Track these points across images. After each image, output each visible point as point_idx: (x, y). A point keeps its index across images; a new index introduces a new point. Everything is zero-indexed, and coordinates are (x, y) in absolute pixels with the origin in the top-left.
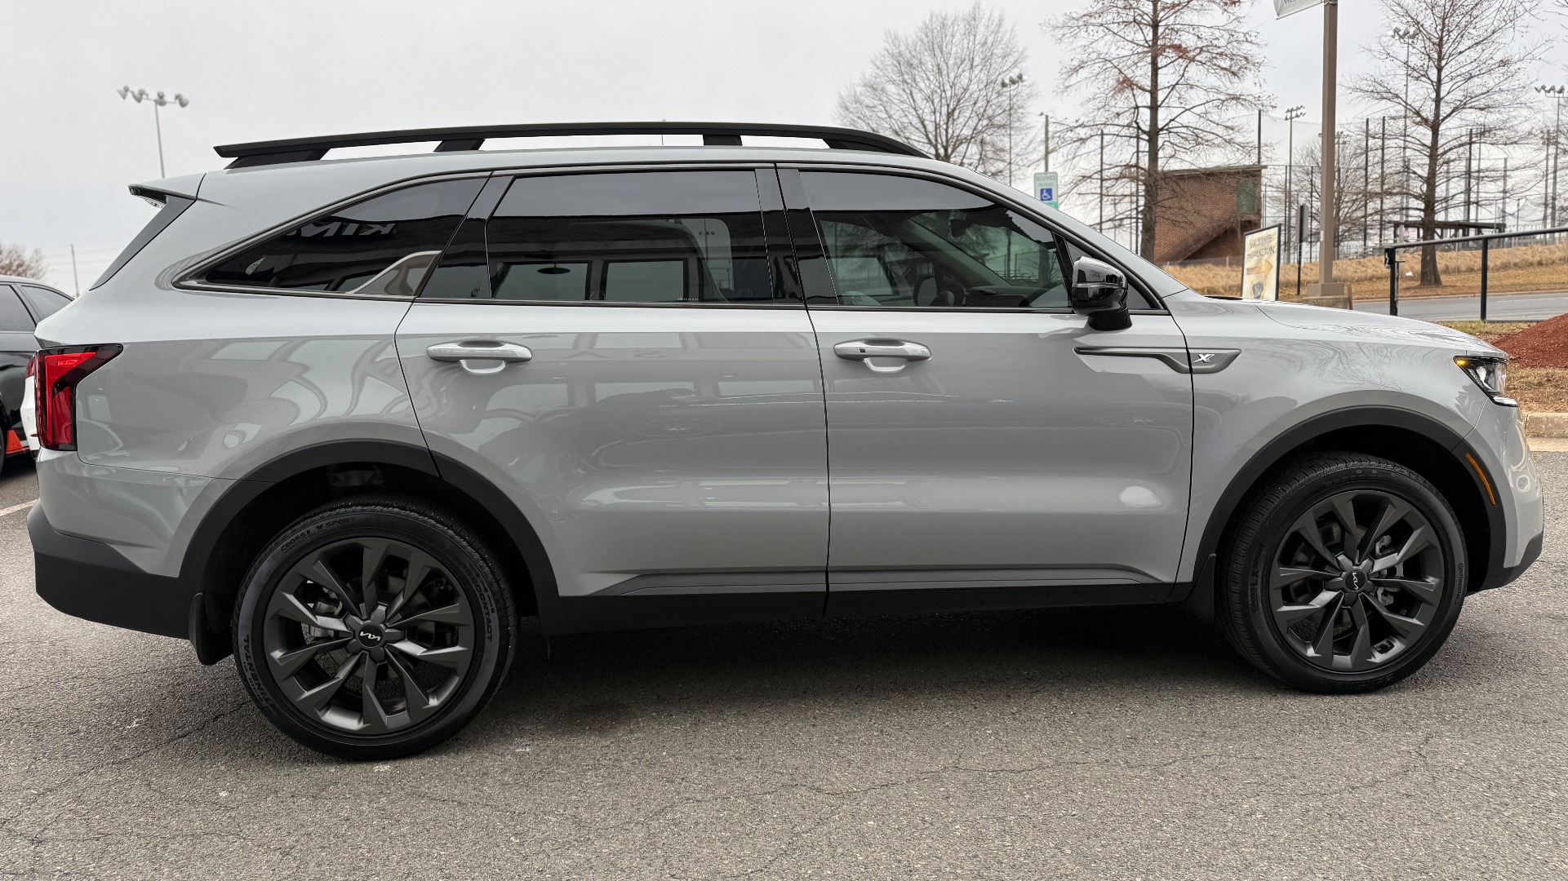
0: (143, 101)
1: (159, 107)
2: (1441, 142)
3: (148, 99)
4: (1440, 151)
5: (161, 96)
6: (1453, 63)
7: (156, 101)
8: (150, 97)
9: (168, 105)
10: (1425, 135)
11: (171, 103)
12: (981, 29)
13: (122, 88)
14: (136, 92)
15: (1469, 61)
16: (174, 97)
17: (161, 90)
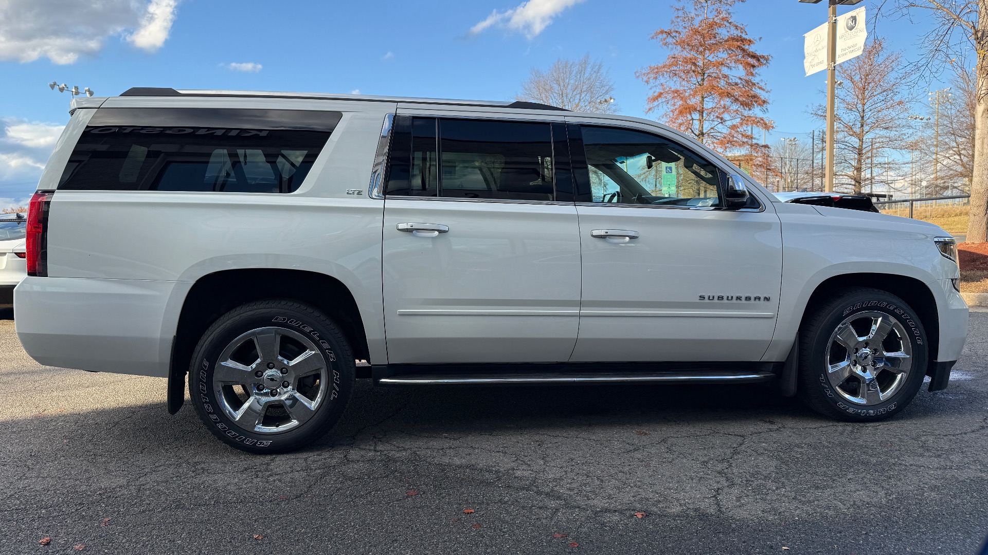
2: (864, 146)
4: (864, 152)
6: (871, 101)
7: (72, 92)
10: (855, 141)
11: (82, 93)
12: (589, 70)
14: (61, 86)
15: (879, 101)
17: (76, 86)
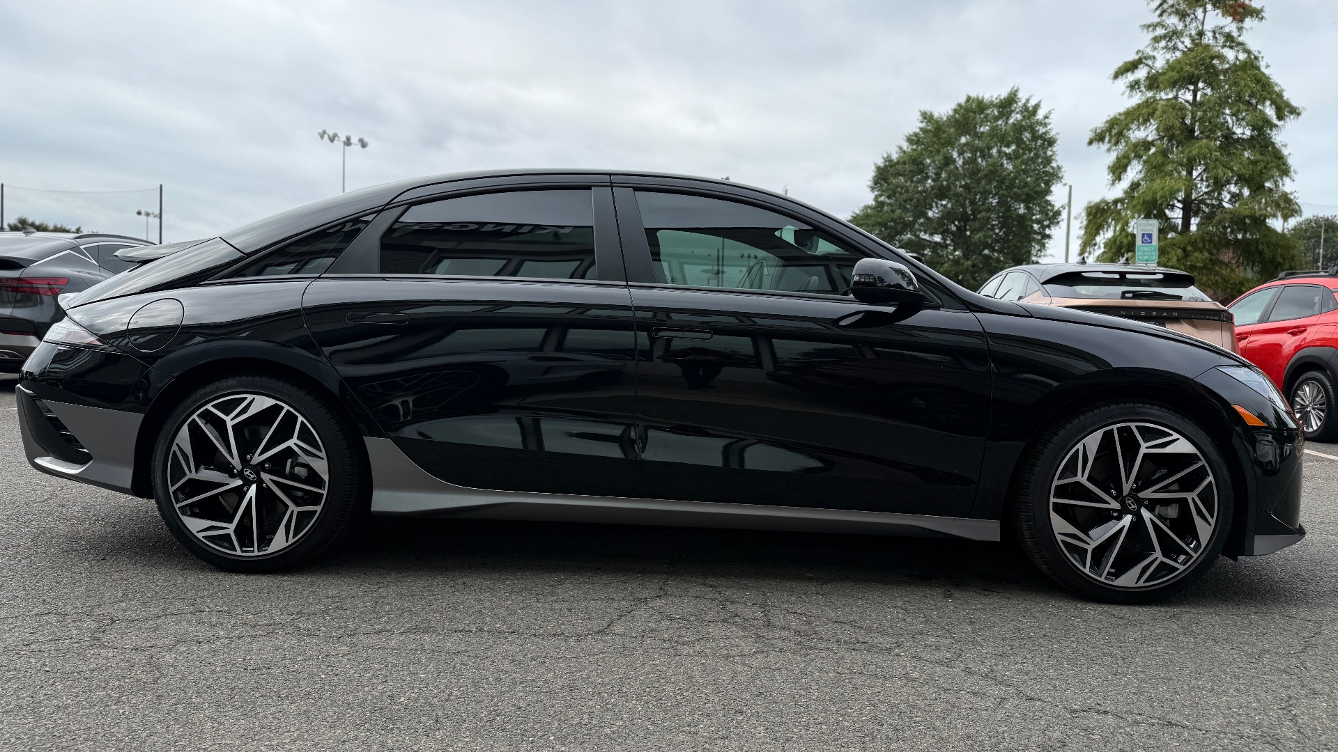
0: (335, 142)
1: (346, 147)
3: (339, 140)
5: (348, 139)
7: (344, 142)
8: (341, 139)
9: (353, 146)
11: (355, 144)
12: (1015, 113)
13: (321, 131)
14: (331, 134)
16: (357, 140)
17: (349, 134)
